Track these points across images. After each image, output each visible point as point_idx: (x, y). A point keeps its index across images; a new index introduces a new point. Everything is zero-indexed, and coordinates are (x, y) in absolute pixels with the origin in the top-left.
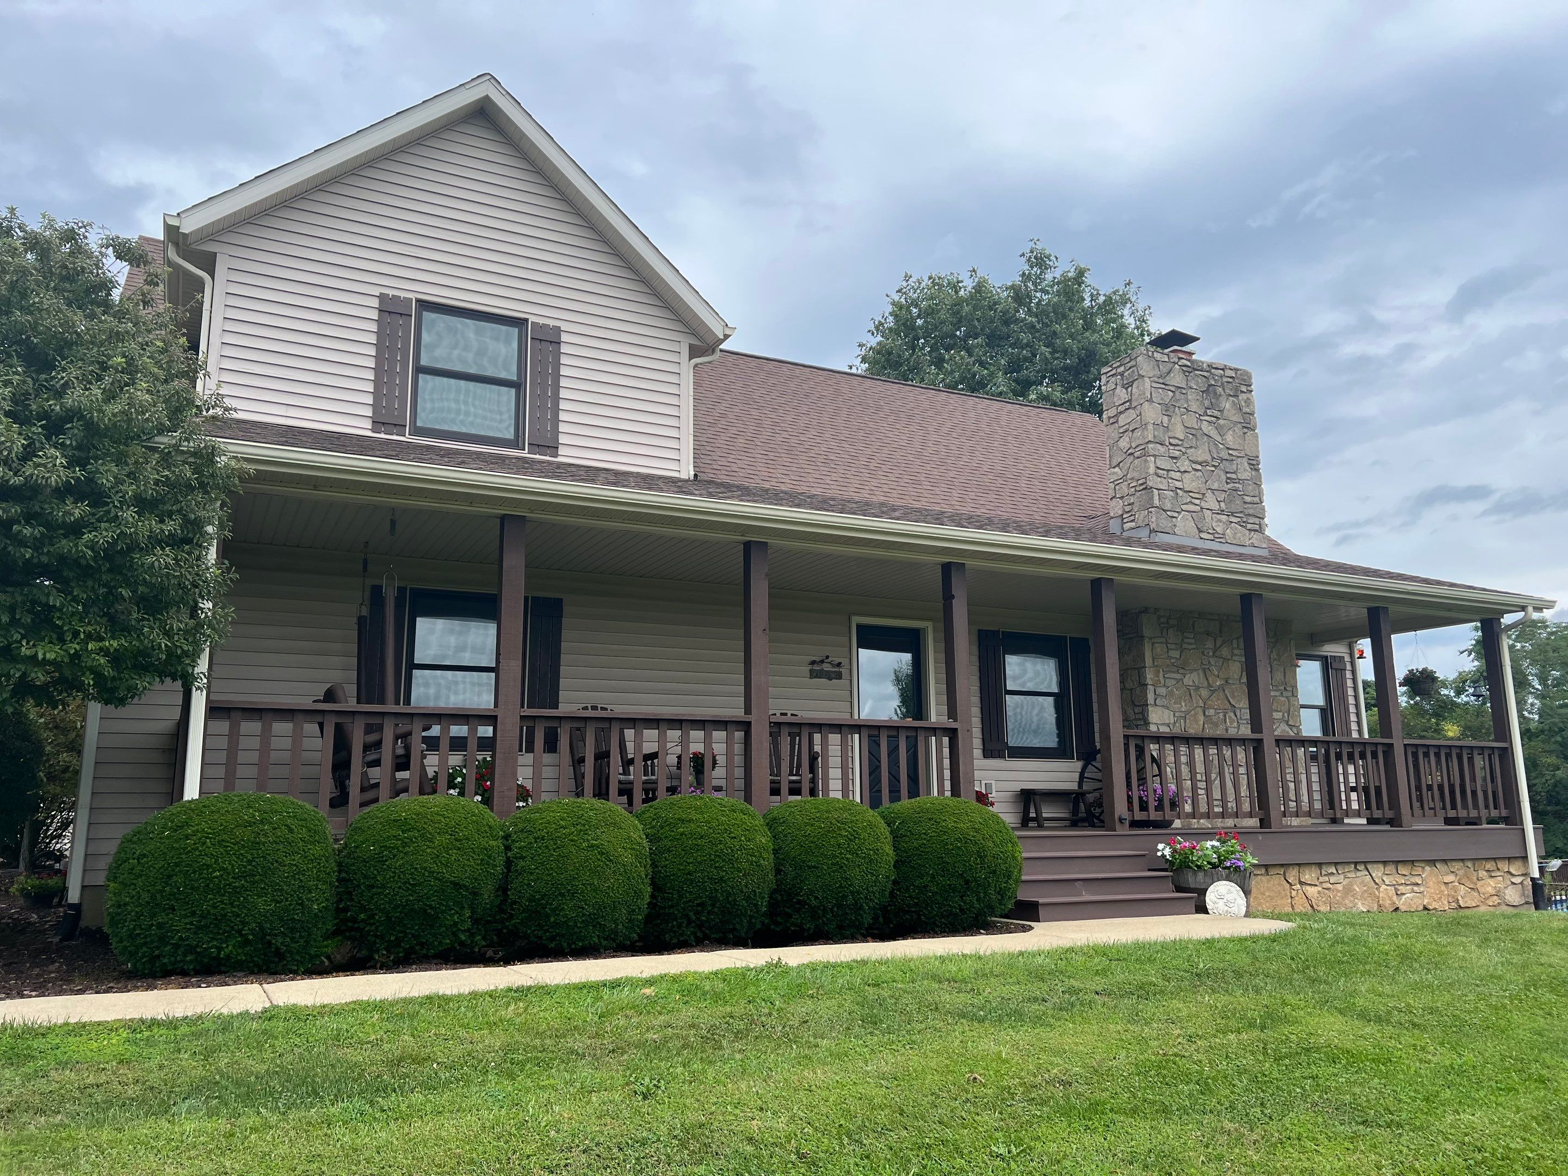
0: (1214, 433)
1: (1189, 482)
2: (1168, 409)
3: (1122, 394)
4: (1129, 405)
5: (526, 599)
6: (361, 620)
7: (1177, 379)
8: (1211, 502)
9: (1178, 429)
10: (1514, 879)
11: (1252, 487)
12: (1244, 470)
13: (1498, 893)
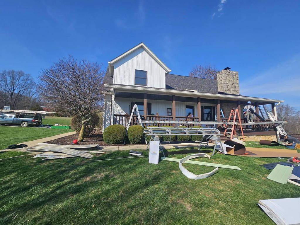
0: (232, 80)
1: (229, 87)
2: (226, 78)
3: (220, 76)
4: (221, 77)
5: (147, 103)
6: (130, 105)
7: (228, 73)
8: (232, 89)
9: (228, 80)
10: (275, 138)
11: (238, 87)
12: (237, 85)
13: (272, 139)
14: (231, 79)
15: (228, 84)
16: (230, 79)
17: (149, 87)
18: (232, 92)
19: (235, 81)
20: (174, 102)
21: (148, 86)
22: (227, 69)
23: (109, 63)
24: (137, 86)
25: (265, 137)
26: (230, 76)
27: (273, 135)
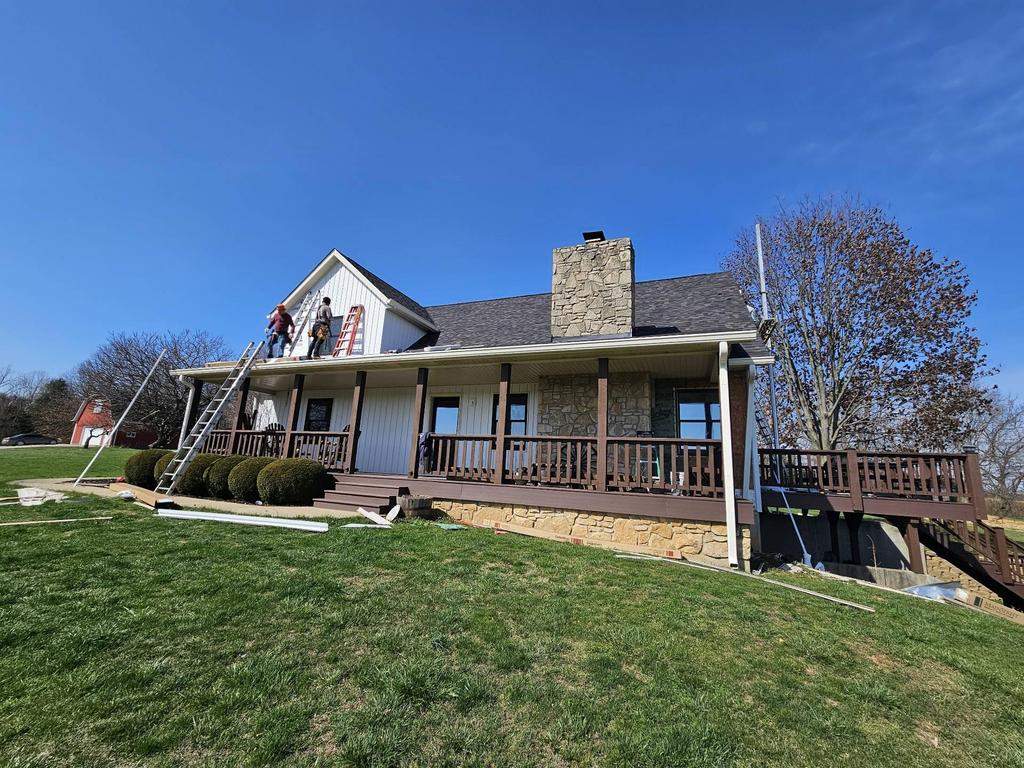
9: (572, 283)
10: (717, 538)
11: (623, 301)
12: (617, 293)
13: (694, 545)
14: (590, 277)
15: (574, 300)
18: (594, 329)
19: (608, 279)
25: (644, 527)
26: (584, 267)
27: (699, 522)
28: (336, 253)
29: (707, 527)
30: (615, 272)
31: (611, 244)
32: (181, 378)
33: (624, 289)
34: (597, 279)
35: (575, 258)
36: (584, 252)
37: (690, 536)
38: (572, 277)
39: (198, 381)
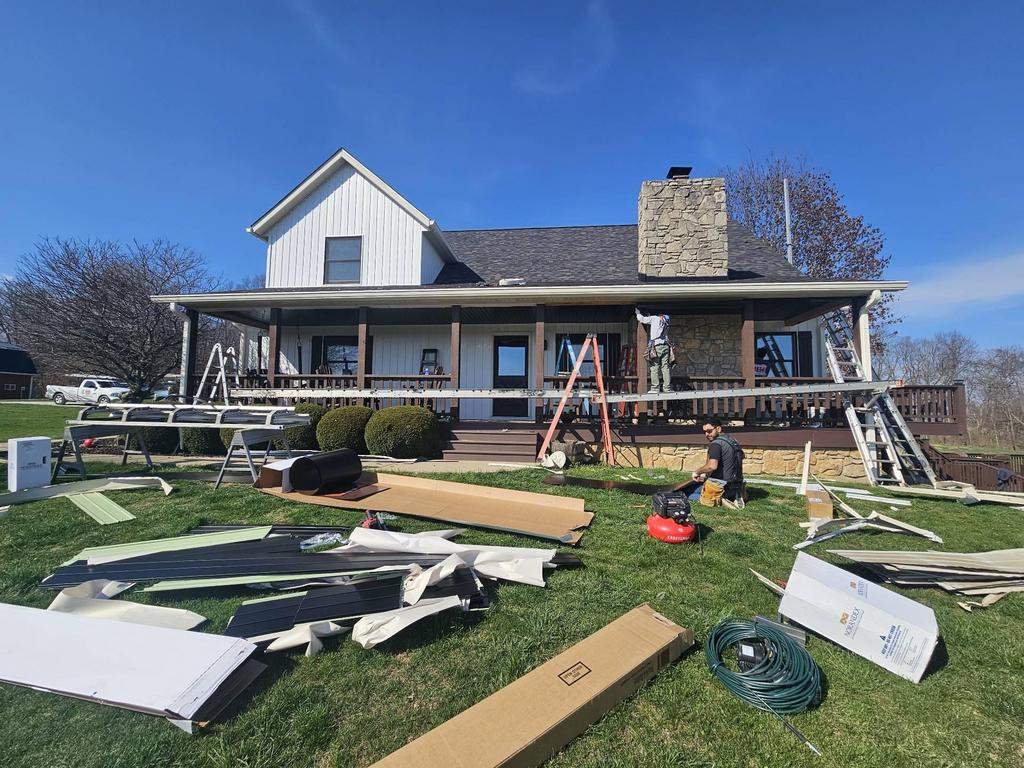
6: (299, 348)
9: (665, 221)
10: (854, 461)
11: (720, 244)
12: (713, 235)
13: (836, 468)
14: (685, 216)
15: (668, 238)
16: (676, 214)
17: (368, 288)
18: (690, 270)
19: (704, 219)
20: (455, 326)
21: (364, 284)
22: (675, 172)
23: (249, 230)
24: (331, 289)
25: (792, 457)
26: (678, 203)
27: (840, 449)
28: (344, 154)
29: (847, 453)
30: (710, 213)
31: (705, 183)
32: (172, 307)
33: (720, 230)
34: (691, 218)
35: (667, 193)
36: (677, 187)
37: (832, 461)
38: (664, 215)
39: (193, 311)
